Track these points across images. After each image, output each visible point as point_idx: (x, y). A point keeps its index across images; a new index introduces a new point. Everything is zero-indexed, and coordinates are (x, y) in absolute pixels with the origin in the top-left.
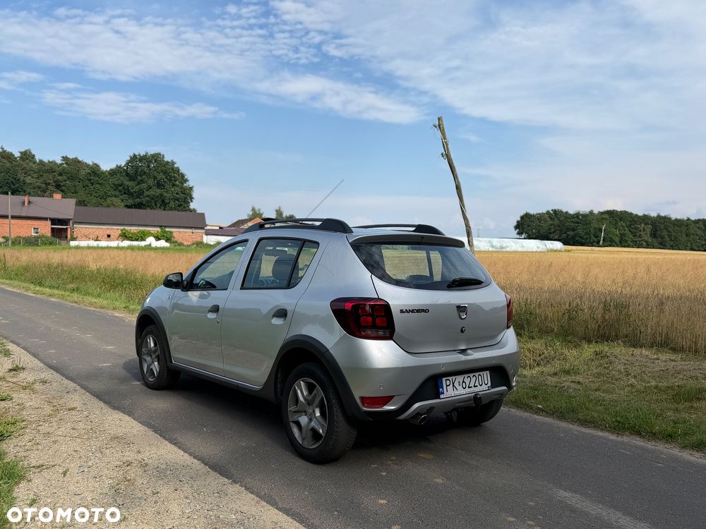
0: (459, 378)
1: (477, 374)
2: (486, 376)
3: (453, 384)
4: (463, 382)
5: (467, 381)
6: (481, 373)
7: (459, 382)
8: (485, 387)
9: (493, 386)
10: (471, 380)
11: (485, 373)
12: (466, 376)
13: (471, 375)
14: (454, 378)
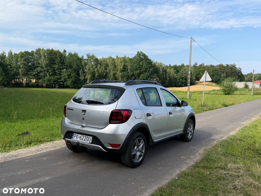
0: (80, 135)
1: (87, 136)
2: (91, 138)
3: (77, 136)
4: (81, 137)
5: (82, 137)
6: (89, 137)
7: (79, 137)
8: (88, 142)
9: (92, 143)
10: (84, 137)
11: (90, 137)
12: (82, 135)
13: (84, 136)
14: (78, 134)
